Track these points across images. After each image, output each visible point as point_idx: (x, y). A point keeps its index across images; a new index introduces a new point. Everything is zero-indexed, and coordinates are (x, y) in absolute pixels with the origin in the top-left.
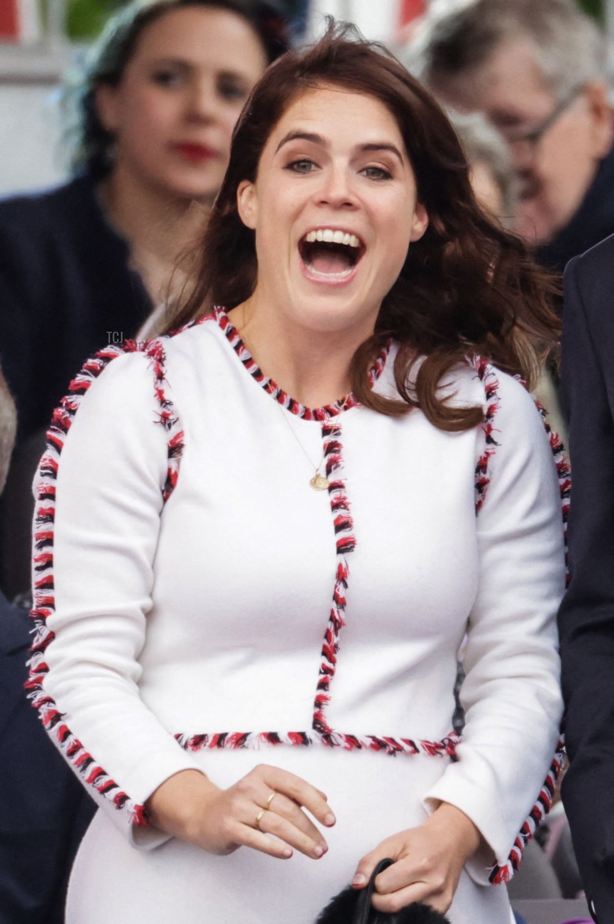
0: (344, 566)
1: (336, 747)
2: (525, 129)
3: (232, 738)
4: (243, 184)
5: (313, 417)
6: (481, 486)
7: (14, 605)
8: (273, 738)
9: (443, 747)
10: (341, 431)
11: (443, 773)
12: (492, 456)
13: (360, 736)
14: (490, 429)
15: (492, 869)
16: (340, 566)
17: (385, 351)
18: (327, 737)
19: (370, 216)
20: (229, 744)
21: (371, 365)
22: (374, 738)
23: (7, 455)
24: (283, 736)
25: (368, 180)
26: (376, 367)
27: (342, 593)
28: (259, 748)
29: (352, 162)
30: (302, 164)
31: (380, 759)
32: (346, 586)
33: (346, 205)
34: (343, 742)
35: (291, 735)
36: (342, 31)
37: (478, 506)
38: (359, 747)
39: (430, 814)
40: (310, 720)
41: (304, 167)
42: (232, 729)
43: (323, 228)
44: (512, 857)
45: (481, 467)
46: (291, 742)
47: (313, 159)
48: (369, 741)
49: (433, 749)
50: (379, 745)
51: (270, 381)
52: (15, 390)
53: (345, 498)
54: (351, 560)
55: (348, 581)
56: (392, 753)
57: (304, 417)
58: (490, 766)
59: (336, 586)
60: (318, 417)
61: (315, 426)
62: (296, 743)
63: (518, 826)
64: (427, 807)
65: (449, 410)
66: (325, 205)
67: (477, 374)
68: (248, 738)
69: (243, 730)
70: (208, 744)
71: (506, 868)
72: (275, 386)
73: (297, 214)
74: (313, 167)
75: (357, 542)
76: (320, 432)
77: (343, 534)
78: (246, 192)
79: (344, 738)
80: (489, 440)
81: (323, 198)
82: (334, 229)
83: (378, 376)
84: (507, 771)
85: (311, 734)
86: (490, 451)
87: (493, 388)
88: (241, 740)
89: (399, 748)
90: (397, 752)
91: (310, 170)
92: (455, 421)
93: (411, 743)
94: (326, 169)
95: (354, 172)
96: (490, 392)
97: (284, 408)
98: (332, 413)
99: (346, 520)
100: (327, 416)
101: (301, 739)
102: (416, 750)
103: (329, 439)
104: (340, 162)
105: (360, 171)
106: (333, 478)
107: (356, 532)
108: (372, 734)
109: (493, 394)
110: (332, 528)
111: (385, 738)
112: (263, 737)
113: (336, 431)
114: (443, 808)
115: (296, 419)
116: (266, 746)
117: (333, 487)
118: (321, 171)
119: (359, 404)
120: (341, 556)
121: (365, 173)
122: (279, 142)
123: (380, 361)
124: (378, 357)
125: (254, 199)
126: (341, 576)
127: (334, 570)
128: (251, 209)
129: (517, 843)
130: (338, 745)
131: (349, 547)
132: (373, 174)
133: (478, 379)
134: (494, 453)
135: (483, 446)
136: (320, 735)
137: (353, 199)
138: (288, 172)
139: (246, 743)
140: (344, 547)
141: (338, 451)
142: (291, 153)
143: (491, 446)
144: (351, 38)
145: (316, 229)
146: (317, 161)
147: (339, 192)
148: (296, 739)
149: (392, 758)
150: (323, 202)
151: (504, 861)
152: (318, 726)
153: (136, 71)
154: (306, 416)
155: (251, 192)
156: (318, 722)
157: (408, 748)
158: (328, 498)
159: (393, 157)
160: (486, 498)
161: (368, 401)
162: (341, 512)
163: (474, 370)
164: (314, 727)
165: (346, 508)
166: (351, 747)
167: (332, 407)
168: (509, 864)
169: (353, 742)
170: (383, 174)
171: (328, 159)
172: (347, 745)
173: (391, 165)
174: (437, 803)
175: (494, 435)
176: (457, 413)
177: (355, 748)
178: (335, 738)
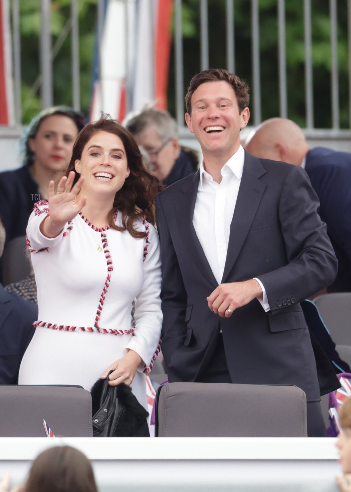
0: (110, 275)
1: (101, 333)
2: (154, 151)
3: (71, 328)
4: (76, 161)
5: (98, 231)
6: (145, 255)
7: (5, 289)
8: (83, 329)
9: (130, 332)
10: (107, 236)
11: (130, 340)
12: (148, 246)
13: (108, 330)
14: (147, 239)
15: (144, 369)
16: (108, 275)
17: (117, 213)
18: (98, 329)
19: (115, 169)
20: (70, 330)
21: (113, 217)
22: (111, 330)
23: (3, 245)
24: (86, 328)
25: (114, 159)
26: (115, 218)
27: (108, 283)
28: (79, 332)
29: (110, 154)
30: (95, 154)
31: (113, 337)
32: (109, 281)
33: (108, 165)
34: (102, 331)
35: (88, 328)
36: (106, 116)
37: (144, 260)
38: (107, 333)
39: (126, 353)
40: (94, 324)
41: (96, 155)
42: (71, 325)
43: (102, 172)
44: (151, 366)
45: (145, 249)
46: (88, 331)
47: (98, 153)
48: (110, 331)
49: (128, 332)
50: (113, 332)
51: (86, 219)
52: (5, 225)
53: (110, 255)
54: (112, 273)
55: (110, 280)
56: (116, 335)
57: (96, 231)
58: (145, 339)
59: (107, 281)
60: (100, 231)
61: (99, 234)
62: (90, 331)
63: (152, 356)
64: (126, 351)
65: (137, 232)
66: (102, 166)
67: (142, 223)
68: (76, 329)
69: (75, 326)
70: (64, 329)
71: (148, 369)
72: (88, 221)
73: (93, 167)
74: (98, 155)
75: (114, 268)
76: (100, 236)
77: (110, 266)
78: (77, 163)
79: (103, 330)
80: (147, 242)
81: (101, 163)
82: (105, 172)
83: (116, 220)
84: (149, 340)
85: (94, 328)
86: (148, 245)
87: (148, 227)
88: (74, 329)
89: (118, 333)
90: (118, 334)
91: (97, 156)
92: (138, 235)
93: (122, 331)
94: (102, 155)
95: (110, 157)
96: (147, 228)
97: (90, 227)
98: (104, 230)
99: (110, 261)
100: (102, 231)
101: (91, 330)
102: (123, 334)
103: (103, 238)
104: (106, 153)
105: (112, 156)
106: (106, 249)
107: (113, 265)
108: (111, 329)
109: (148, 229)
110: (106, 264)
111: (114, 330)
112: (80, 329)
113: (105, 236)
114: (130, 352)
115: (94, 231)
116: (81, 331)
117: (106, 252)
118: (100, 156)
119: (111, 228)
120: (109, 272)
121: (113, 157)
122: (88, 148)
123: (116, 216)
124: (115, 215)
125: (80, 165)
126: (108, 278)
127: (107, 276)
128: (79, 168)
129: (152, 362)
130: (101, 332)
131: (111, 269)
132: (116, 157)
133: (143, 224)
134: (149, 245)
135: (145, 244)
136: (96, 329)
137: (110, 164)
138: (92, 156)
139: (75, 330)
140: (110, 269)
141: (106, 242)
142: (92, 151)
143: (148, 243)
144: (108, 118)
145: (100, 172)
146: (99, 153)
147: (106, 162)
148: (90, 330)
149: (116, 336)
150: (102, 165)
151: (148, 367)
152: (96, 326)
153: (40, 135)
154: (97, 230)
155: (79, 163)
156: (96, 325)
157: (121, 333)
158: (105, 255)
159: (121, 153)
160: (146, 258)
161: (114, 227)
162: (108, 259)
163: (142, 221)
164: (95, 326)
165: (110, 258)
166: (105, 332)
167: (104, 228)
168: (150, 368)
169: (105, 331)
170: (119, 157)
171: (103, 153)
172: (104, 332)
173: (121, 155)
174: (129, 350)
175: (149, 240)
176: (139, 233)
177: (106, 333)
178: (100, 330)
